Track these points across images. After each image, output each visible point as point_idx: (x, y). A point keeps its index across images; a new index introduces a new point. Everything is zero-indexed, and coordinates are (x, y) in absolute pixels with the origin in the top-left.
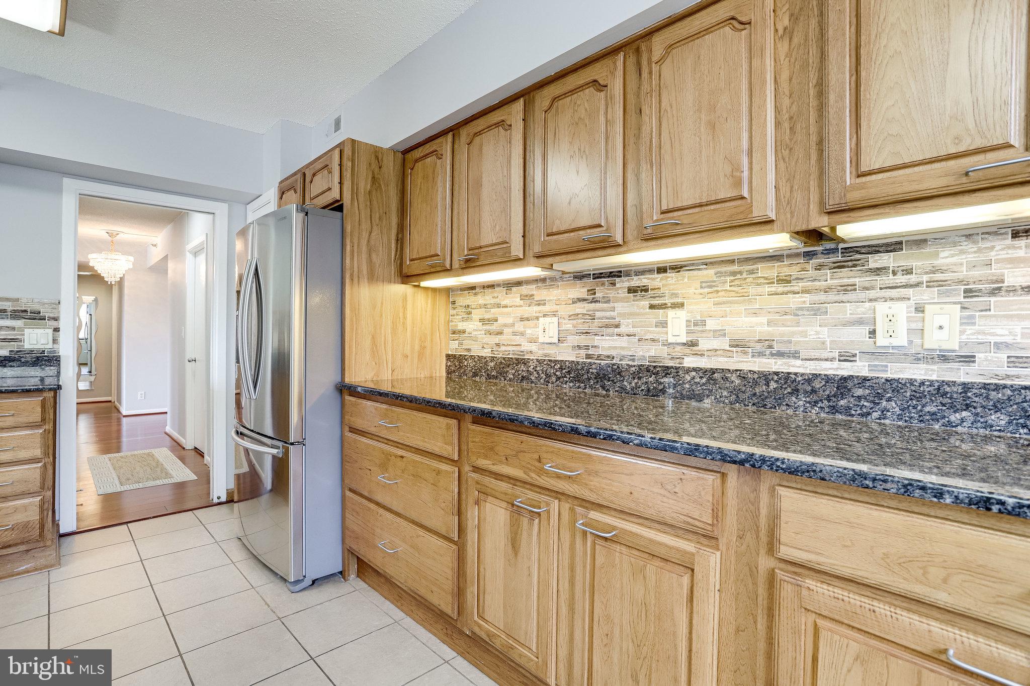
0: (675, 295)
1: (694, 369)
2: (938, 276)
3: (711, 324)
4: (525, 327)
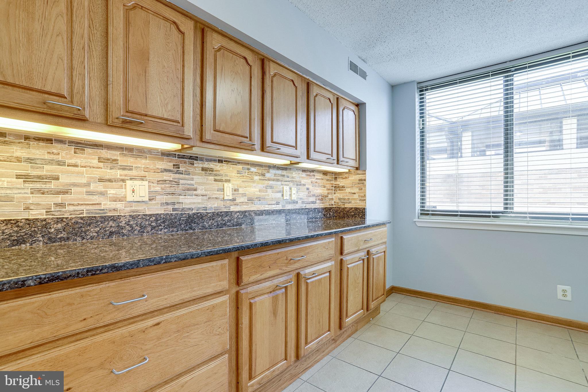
0: (227, 175)
4: (105, 187)
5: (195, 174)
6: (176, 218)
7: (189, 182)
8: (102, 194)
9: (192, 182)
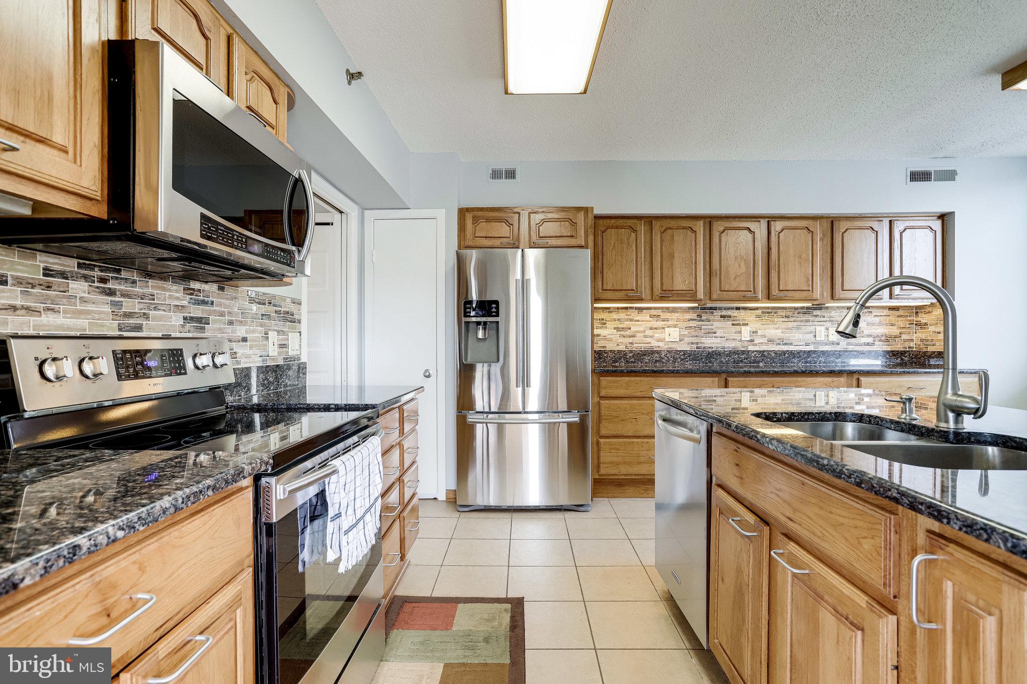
0: (745, 320)
1: (756, 351)
2: (831, 319)
3: (760, 333)
4: (653, 333)
5: (714, 321)
6: (698, 353)
7: (709, 327)
8: (652, 337)
9: (712, 327)
